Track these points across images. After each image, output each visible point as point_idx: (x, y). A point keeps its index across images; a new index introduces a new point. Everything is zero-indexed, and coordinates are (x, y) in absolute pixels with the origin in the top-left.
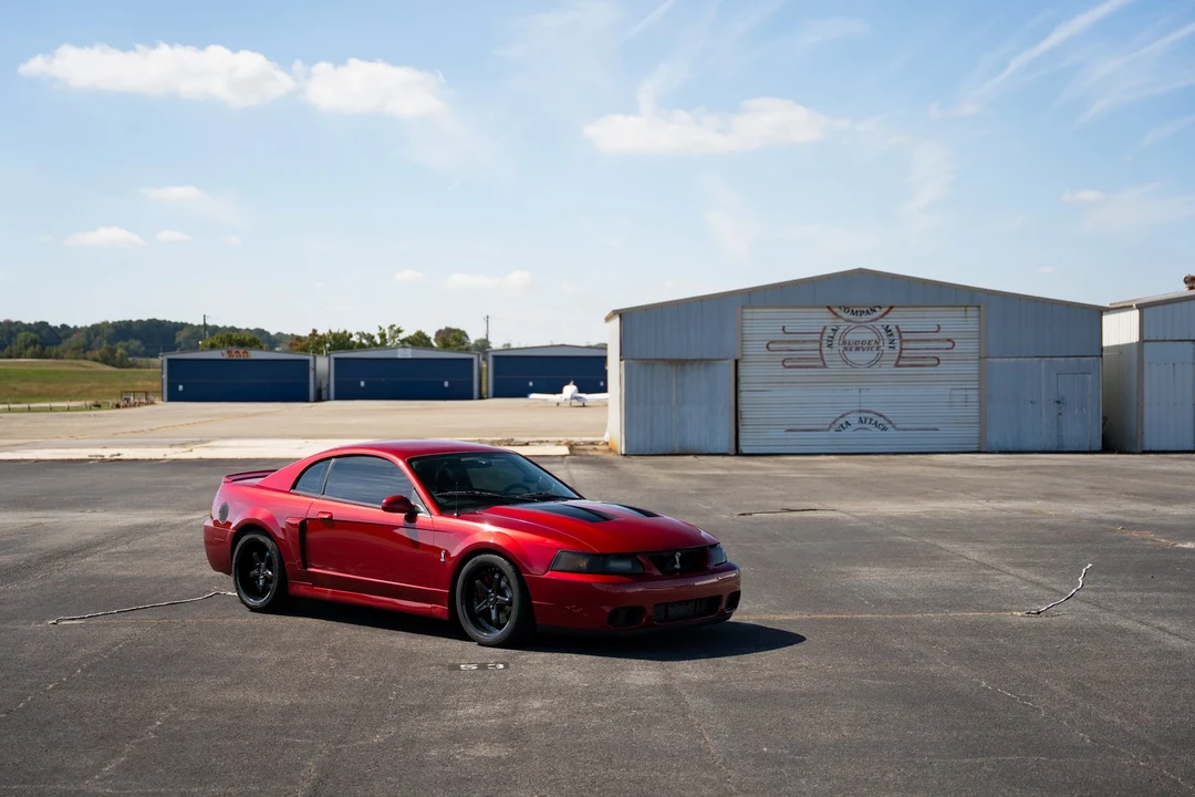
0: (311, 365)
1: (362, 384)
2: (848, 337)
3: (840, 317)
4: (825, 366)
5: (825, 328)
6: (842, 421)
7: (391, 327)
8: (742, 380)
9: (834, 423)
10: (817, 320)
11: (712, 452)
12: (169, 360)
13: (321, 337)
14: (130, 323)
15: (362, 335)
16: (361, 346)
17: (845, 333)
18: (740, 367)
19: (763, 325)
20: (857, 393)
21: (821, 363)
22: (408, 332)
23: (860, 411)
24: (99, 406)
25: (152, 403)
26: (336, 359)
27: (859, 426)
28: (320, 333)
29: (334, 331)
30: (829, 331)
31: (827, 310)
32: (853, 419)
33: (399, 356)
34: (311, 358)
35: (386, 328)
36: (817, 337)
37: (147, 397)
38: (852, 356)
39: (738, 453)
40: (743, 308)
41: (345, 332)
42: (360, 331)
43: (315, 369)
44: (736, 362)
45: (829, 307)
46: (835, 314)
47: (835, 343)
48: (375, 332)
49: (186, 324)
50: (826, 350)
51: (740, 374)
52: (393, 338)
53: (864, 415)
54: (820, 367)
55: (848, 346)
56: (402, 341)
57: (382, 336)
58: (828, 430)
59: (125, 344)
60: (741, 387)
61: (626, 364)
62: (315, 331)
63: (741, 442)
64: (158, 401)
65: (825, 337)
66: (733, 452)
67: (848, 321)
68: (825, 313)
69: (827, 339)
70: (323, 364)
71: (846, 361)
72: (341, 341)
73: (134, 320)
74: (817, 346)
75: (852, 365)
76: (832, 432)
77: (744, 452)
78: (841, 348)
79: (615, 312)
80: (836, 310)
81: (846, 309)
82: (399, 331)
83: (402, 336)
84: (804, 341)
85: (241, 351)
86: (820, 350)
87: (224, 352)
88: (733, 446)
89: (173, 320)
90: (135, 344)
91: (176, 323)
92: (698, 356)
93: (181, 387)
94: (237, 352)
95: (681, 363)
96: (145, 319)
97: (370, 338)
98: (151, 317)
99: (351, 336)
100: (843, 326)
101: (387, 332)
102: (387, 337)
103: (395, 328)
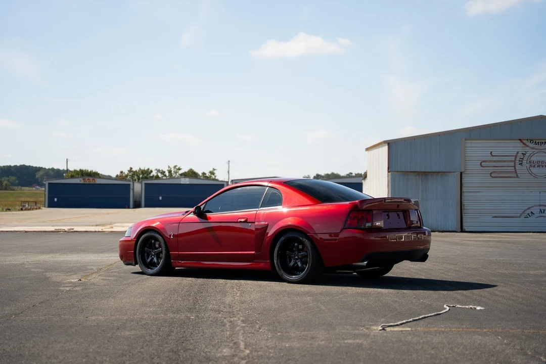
0: (131, 187)
1: (161, 198)
2: (532, 159)
3: (527, 146)
4: (517, 177)
5: (518, 153)
6: (529, 211)
7: (175, 167)
8: (464, 185)
9: (523, 212)
10: (512, 148)
11: (445, 230)
12: (49, 183)
13: (135, 172)
14: (10, 167)
15: (158, 171)
16: (157, 177)
17: (531, 156)
18: (463, 177)
19: (478, 151)
20: (539, 195)
21: (515, 175)
22: (185, 169)
23: (540, 206)
24: (10, 210)
25: (39, 208)
26: (145, 184)
27: (539, 215)
28: (134, 169)
29: (142, 168)
30: (520, 155)
31: (519, 141)
32: (536, 210)
33: (182, 183)
34: (131, 183)
35: (172, 166)
36: (513, 158)
37: (34, 205)
38: (535, 170)
39: (462, 231)
40: (466, 140)
41: (149, 169)
42: (158, 168)
43: (133, 189)
44: (461, 173)
45: (520, 140)
46: (524, 144)
47: (524, 162)
48: (166, 169)
49: (42, 168)
50: (518, 167)
51: (463, 181)
52: (176, 173)
53: (542, 208)
54: (515, 177)
55: (532, 164)
56: (181, 175)
57: (170, 172)
58: (520, 217)
59: (7, 179)
60: (464, 189)
61: (392, 175)
62: (131, 168)
63: (464, 224)
64: (43, 208)
65: (518, 159)
66: (460, 230)
67: (533, 148)
68: (518, 143)
69: (519, 160)
70: (138, 188)
71: (531, 174)
72: (146, 174)
73: (12, 165)
74: (512, 164)
75: (535, 176)
76: (522, 218)
77: (466, 230)
78: (528, 165)
79: (385, 142)
80: (525, 141)
81: (531, 141)
82: (179, 169)
83: (181, 172)
84: (504, 161)
85: (91, 179)
86: (515, 167)
87: (81, 179)
88: (459, 227)
89: (34, 166)
90: (13, 178)
91: (36, 167)
92: (437, 170)
93: (56, 199)
94: (89, 179)
95: (425, 174)
96: (18, 165)
97: (163, 173)
98: (22, 164)
99: (152, 171)
100: (530, 151)
101: (172, 169)
102: (173, 172)
103: (177, 167)
